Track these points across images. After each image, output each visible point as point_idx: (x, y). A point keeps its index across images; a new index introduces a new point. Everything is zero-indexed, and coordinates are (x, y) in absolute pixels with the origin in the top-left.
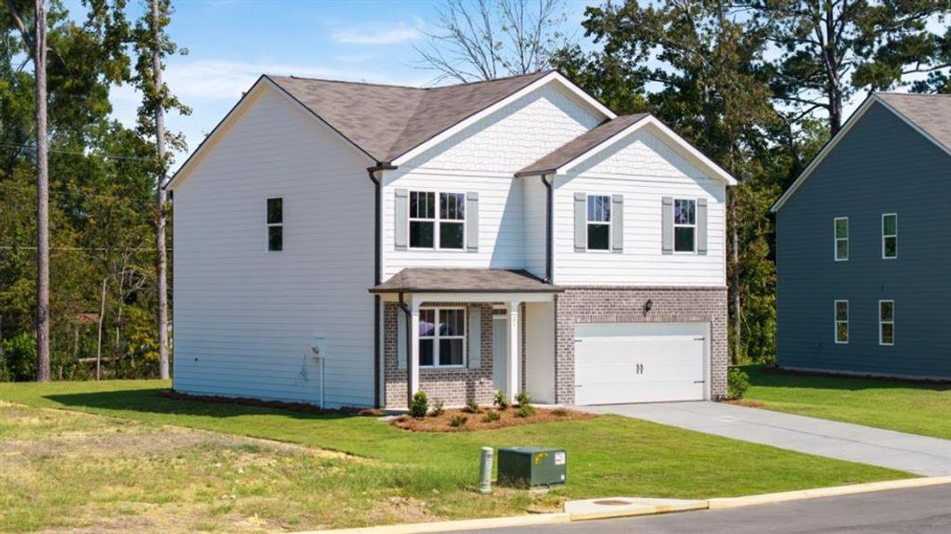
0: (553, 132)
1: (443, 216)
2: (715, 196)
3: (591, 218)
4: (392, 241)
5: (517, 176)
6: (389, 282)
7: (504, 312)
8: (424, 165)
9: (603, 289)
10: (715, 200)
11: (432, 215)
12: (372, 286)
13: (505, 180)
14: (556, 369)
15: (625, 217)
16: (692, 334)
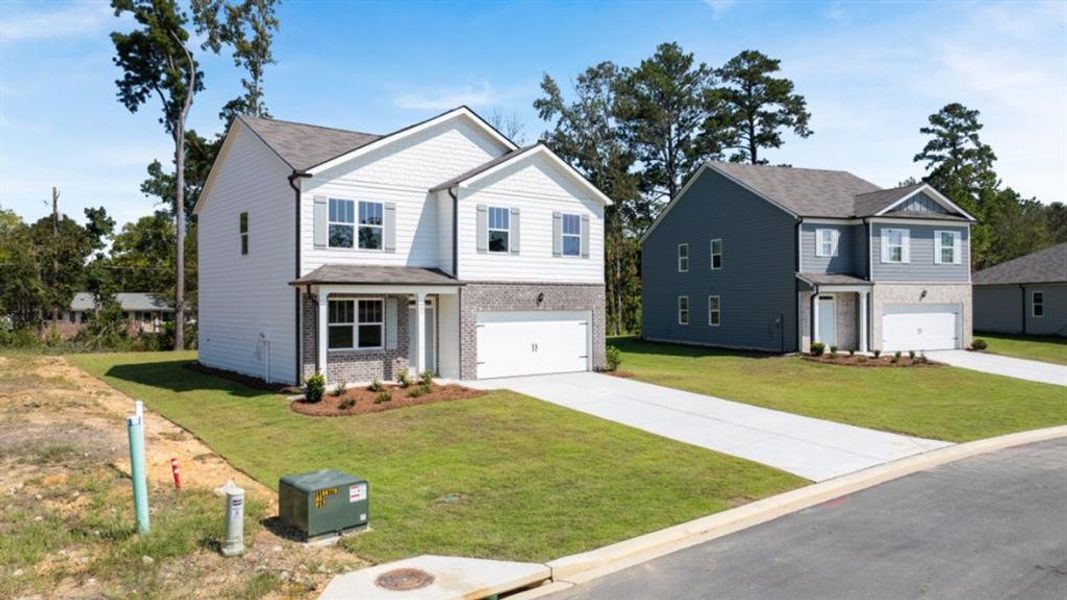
0: (463, 158)
1: (362, 221)
2: (596, 213)
3: (491, 225)
4: (311, 241)
5: (431, 191)
6: (308, 276)
7: (413, 303)
8: (344, 177)
9: (503, 284)
10: (595, 217)
11: (351, 220)
12: (293, 279)
13: (419, 194)
14: (460, 350)
15: (522, 226)
16: (577, 319)
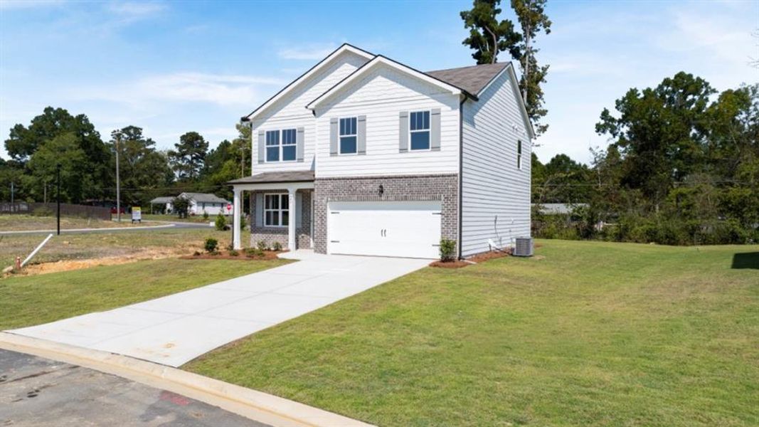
1: (284, 143)
10: (449, 108)
11: (278, 143)
14: (313, 230)
16: (430, 209)
